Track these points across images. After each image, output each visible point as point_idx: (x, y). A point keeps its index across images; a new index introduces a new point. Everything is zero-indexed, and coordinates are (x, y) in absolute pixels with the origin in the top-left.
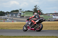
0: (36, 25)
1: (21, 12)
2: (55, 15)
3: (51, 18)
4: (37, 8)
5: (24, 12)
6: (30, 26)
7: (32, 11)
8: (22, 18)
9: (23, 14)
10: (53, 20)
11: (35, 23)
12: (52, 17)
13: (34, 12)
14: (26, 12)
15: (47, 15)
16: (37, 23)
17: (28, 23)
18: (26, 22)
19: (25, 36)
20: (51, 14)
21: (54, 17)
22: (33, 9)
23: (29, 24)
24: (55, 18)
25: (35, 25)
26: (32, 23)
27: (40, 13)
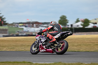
0: (56, 44)
2: (27, 25)
3: (21, 31)
10: (25, 34)
11: (54, 40)
12: (23, 29)
15: (15, 25)
16: (58, 39)
17: (40, 39)
18: (37, 38)
20: (20, 25)
21: (25, 29)
24: (28, 31)
25: (54, 43)
26: (48, 40)
27: (3, 22)
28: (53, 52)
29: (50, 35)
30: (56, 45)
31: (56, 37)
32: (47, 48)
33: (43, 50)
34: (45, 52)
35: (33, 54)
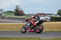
1: (2, 13)
4: (19, 8)
5: (5, 13)
6: (29, 27)
7: (13, 12)
8: (3, 19)
9: (4, 14)
13: (15, 13)
14: (7, 12)
19: (6, 38)
22: (15, 9)
23: (28, 25)
25: (35, 26)
26: (31, 24)
27: (22, 14)
28: (34, 32)
29: (33, 22)
30: (36, 28)
31: (36, 23)
32: (31, 29)
33: (28, 31)
34: (29, 32)
35: (23, 33)
